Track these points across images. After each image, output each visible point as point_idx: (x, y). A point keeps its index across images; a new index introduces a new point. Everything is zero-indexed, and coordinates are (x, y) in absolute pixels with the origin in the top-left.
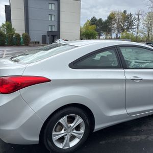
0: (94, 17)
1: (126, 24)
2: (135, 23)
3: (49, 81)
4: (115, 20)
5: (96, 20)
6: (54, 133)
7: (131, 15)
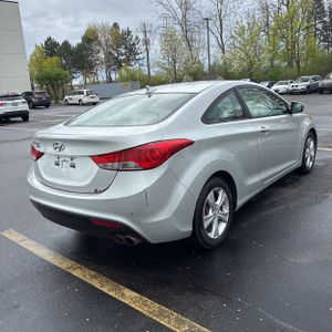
0: (49, 39)
1: (123, 51)
2: (140, 47)
3: (191, 143)
4: (100, 44)
5: (56, 44)
6: (205, 217)
7: (129, 32)
